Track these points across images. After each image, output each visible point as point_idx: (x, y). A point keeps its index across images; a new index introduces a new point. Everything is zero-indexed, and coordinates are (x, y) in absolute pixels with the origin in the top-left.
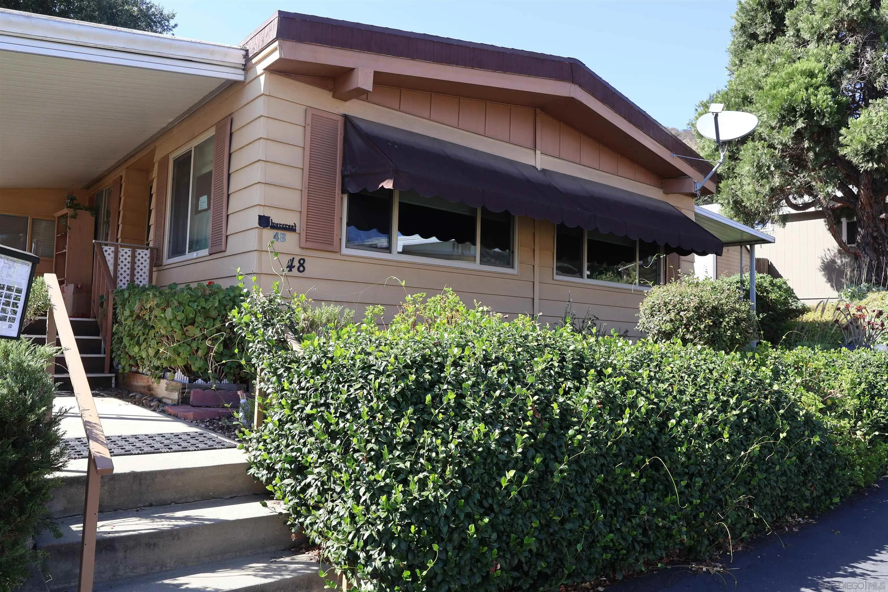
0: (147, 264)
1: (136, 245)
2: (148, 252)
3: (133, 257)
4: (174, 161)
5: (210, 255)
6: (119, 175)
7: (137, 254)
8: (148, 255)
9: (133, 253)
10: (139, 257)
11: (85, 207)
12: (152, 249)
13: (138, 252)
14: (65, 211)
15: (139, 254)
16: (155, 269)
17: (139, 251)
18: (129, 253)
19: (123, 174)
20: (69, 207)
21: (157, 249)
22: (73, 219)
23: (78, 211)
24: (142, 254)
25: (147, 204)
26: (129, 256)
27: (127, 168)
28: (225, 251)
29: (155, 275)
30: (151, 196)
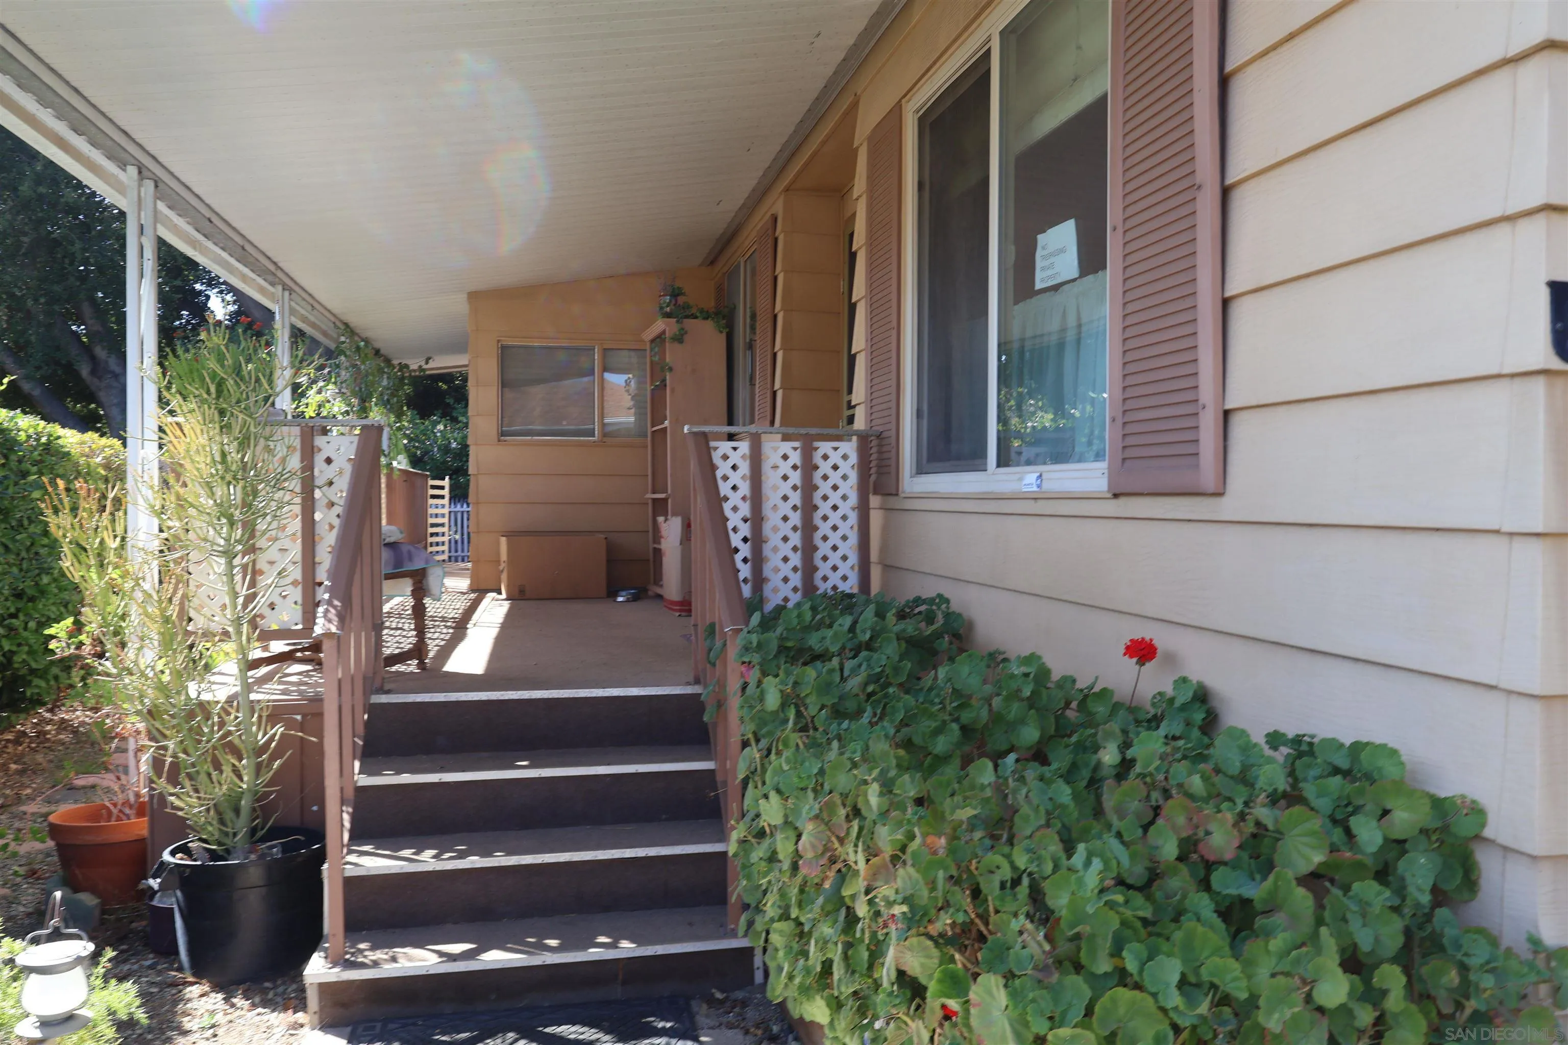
0: (850, 487)
1: (813, 431)
2: (850, 447)
3: (808, 467)
4: (921, 120)
5: (1116, 496)
6: (768, 216)
7: (817, 459)
8: (853, 459)
9: (808, 453)
10: (825, 467)
11: (702, 311)
12: (864, 439)
13: (820, 453)
14: (660, 325)
15: (825, 457)
16: (875, 501)
17: (825, 447)
18: (795, 458)
19: (779, 208)
20: (668, 315)
21: (879, 436)
22: (676, 345)
23: (689, 323)
24: (835, 458)
25: (843, 285)
26: (795, 467)
27: (787, 190)
28: (1220, 494)
29: (876, 519)
30: (853, 256)
